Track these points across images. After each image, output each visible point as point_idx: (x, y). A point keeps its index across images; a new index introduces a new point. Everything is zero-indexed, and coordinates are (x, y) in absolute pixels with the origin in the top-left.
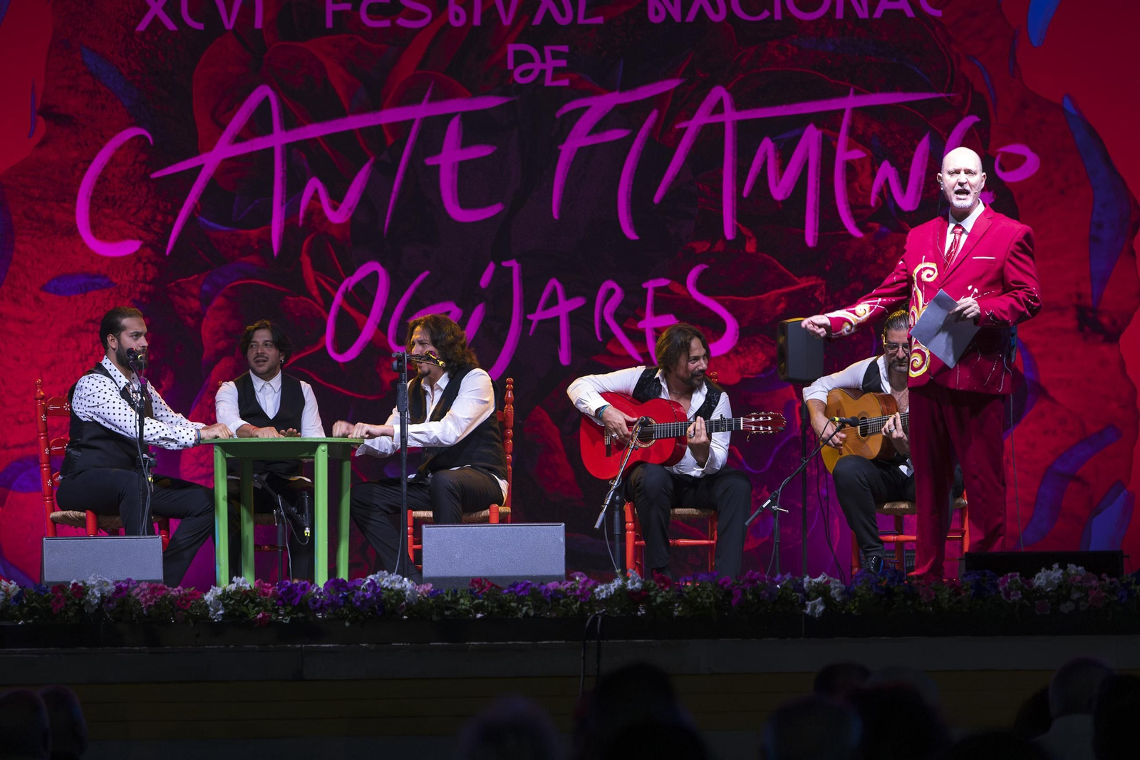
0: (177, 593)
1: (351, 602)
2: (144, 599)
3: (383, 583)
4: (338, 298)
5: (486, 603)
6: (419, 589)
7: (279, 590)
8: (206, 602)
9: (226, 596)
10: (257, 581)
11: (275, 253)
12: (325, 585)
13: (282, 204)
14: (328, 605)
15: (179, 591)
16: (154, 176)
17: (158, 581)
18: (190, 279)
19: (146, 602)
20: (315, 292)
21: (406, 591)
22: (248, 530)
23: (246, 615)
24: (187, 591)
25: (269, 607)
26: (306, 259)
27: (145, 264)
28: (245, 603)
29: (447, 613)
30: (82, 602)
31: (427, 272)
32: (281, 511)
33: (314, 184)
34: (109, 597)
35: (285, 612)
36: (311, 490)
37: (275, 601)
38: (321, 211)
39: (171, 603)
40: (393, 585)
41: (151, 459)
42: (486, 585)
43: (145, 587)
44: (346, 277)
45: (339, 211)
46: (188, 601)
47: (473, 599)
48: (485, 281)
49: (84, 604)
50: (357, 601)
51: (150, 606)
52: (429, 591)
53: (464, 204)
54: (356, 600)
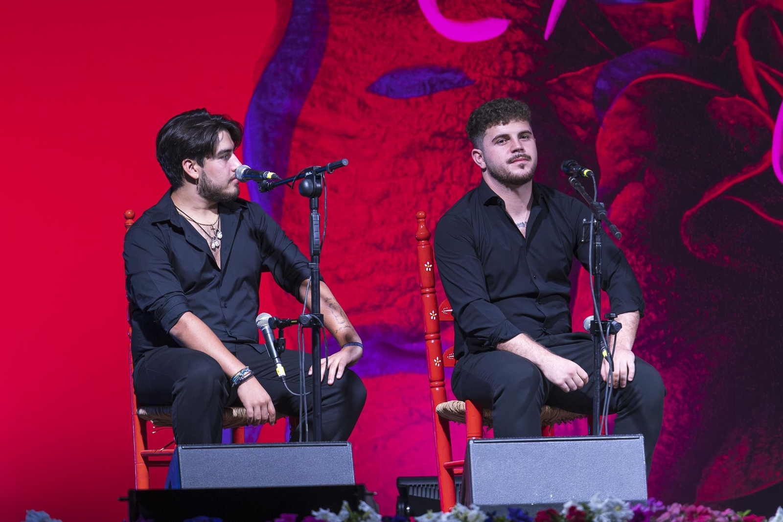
17: (642, 502)
18: (580, 72)
20: (756, 90)
26: (742, 45)
27: (514, 52)
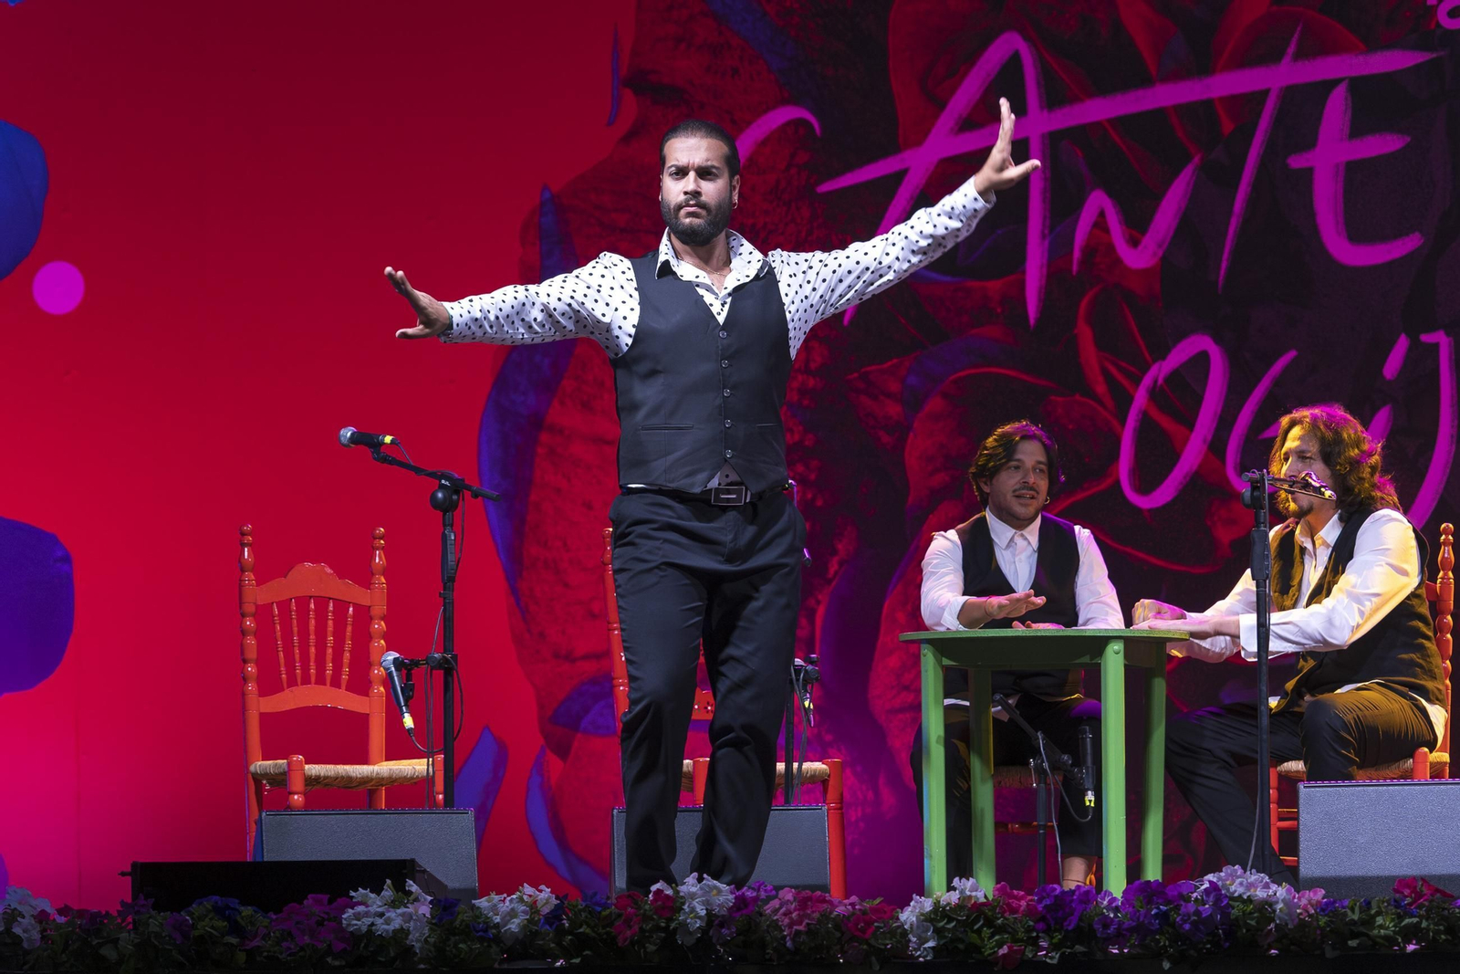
0: (849, 907)
1: (1173, 925)
2: (787, 921)
3: (1233, 888)
4: (1140, 398)
5: (1424, 924)
6: (1299, 898)
7: (1040, 901)
8: (902, 925)
9: (940, 912)
10: (999, 886)
11: (1032, 321)
12: (1125, 892)
13: (1044, 237)
14: (1131, 930)
15: (853, 905)
16: (823, 188)
18: (886, 366)
19: (790, 926)
20: (1101, 389)
21: (1277, 902)
22: (984, 797)
23: (978, 949)
24: (867, 904)
25: (1021, 935)
26: (1085, 333)
28: (976, 927)
29: (1352, 943)
30: (673, 925)
31: (1292, 354)
32: (1043, 762)
33: (1098, 201)
34: (723, 916)
35: (1051, 944)
36: (1094, 718)
37: (1031, 923)
38: (1111, 248)
39: (837, 927)
40: (1251, 892)
41: (810, 668)
42: (1425, 891)
43: (789, 896)
44: (1154, 362)
45: (1140, 248)
46: (869, 923)
47: (1400, 917)
48: (1391, 367)
49: (675, 929)
50: (1185, 921)
51: (798, 933)
52: (1319, 902)
53: (1356, 235)
54: (1182, 919)
